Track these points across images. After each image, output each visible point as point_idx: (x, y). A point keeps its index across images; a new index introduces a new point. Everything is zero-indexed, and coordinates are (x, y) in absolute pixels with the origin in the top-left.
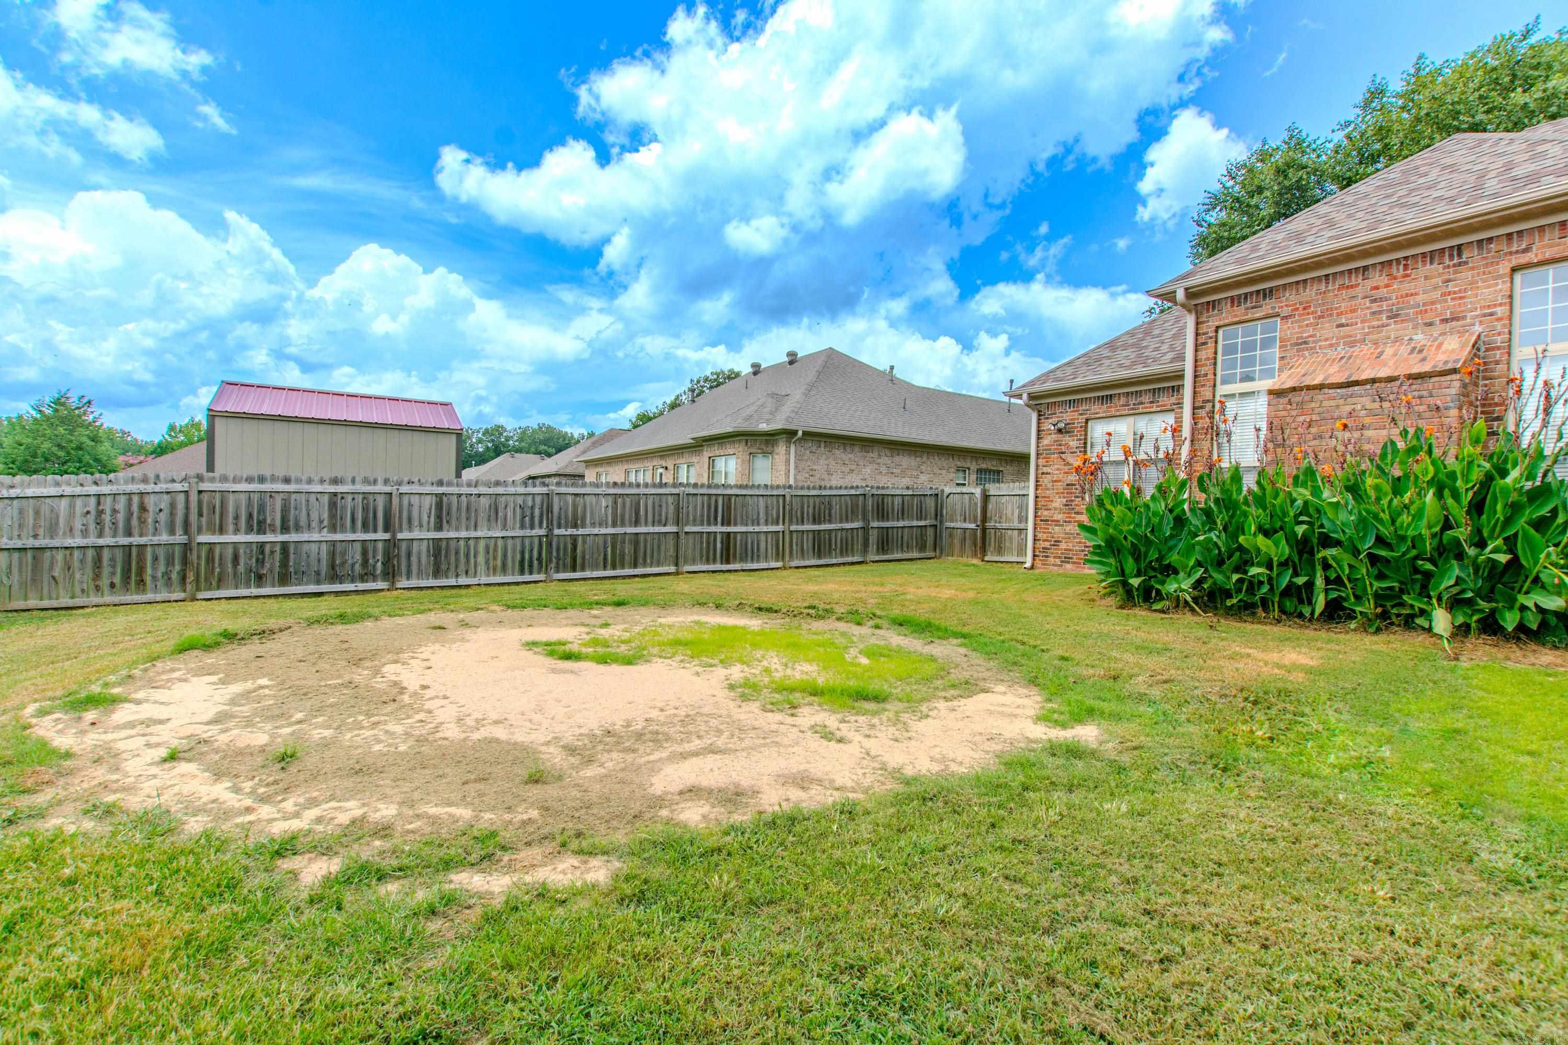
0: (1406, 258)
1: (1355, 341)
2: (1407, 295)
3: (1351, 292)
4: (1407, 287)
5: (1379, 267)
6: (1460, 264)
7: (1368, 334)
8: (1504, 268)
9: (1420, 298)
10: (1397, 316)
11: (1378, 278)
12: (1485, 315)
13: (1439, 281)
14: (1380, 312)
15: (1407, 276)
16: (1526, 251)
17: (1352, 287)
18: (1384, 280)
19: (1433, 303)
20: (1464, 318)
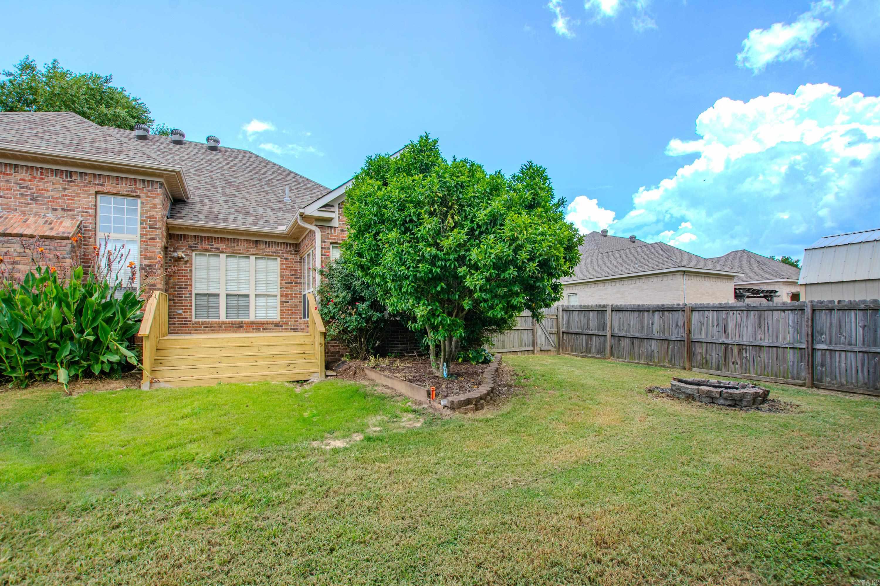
0: (42, 168)
1: (10, 209)
2: (42, 190)
3: (7, 178)
4: (42, 185)
5: (25, 168)
6: (71, 182)
7: (19, 206)
8: (92, 190)
9: (50, 194)
10: (36, 200)
11: (23, 174)
12: (83, 212)
13: (60, 187)
14: (27, 195)
15: (42, 179)
16: (102, 185)
17: (7, 174)
18: (28, 177)
19: (57, 198)
20: (74, 211)
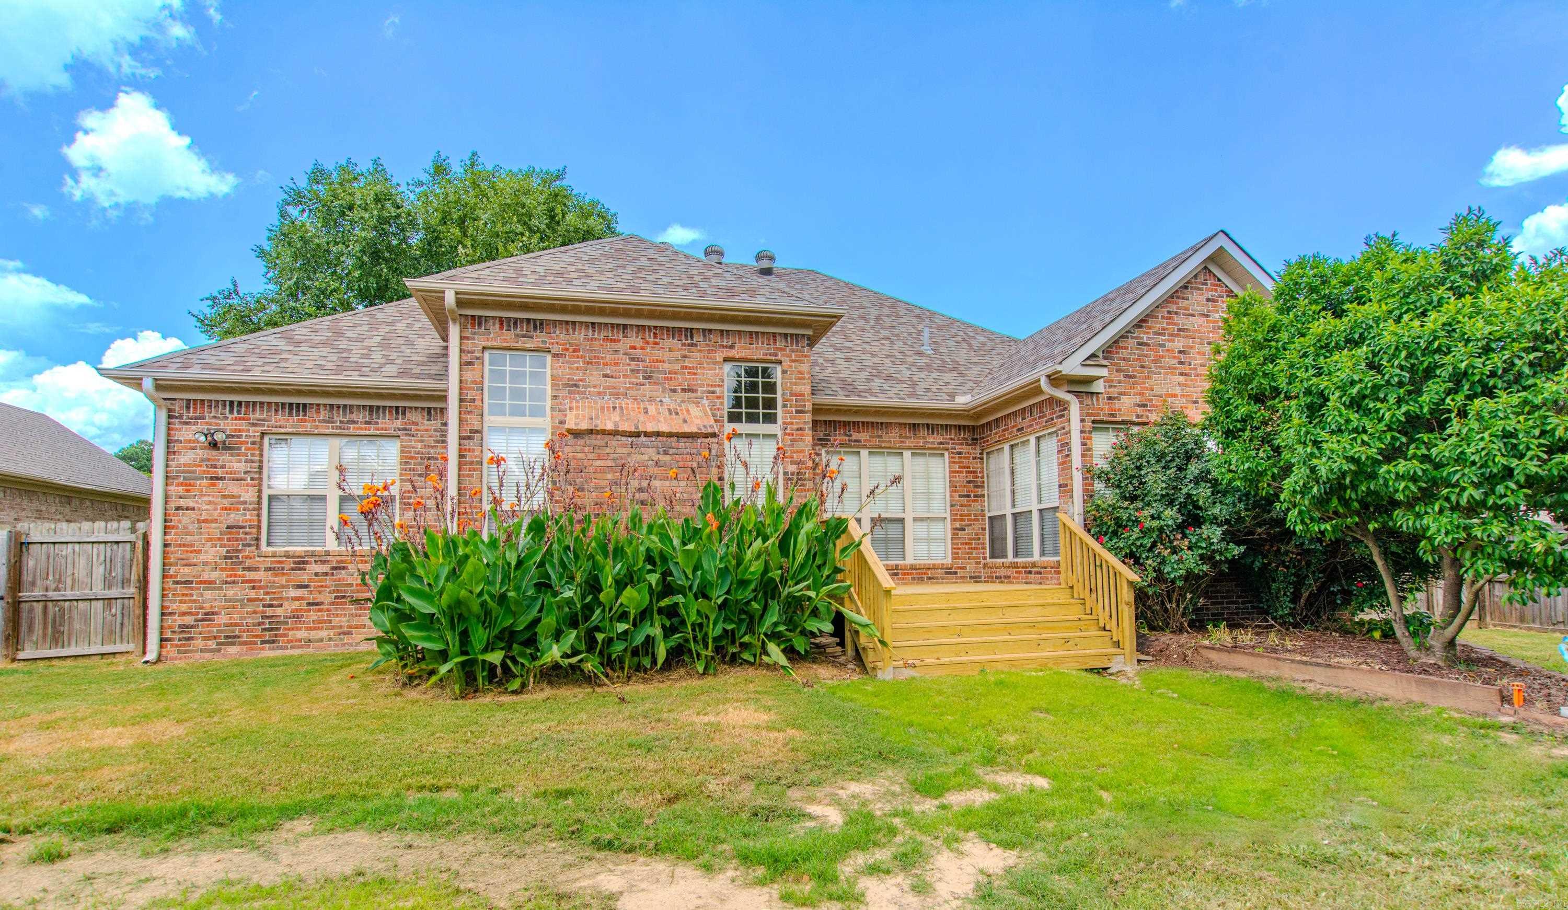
0: (655, 327)
1: (618, 394)
2: (657, 361)
3: (615, 346)
4: (657, 354)
5: (635, 330)
6: (692, 345)
7: (629, 389)
8: (719, 356)
9: (666, 366)
10: (650, 377)
11: (634, 339)
12: (709, 392)
13: (678, 355)
14: (638, 371)
15: (656, 343)
16: (732, 347)
17: (614, 341)
18: (638, 342)
19: (676, 373)
20: (696, 391)
